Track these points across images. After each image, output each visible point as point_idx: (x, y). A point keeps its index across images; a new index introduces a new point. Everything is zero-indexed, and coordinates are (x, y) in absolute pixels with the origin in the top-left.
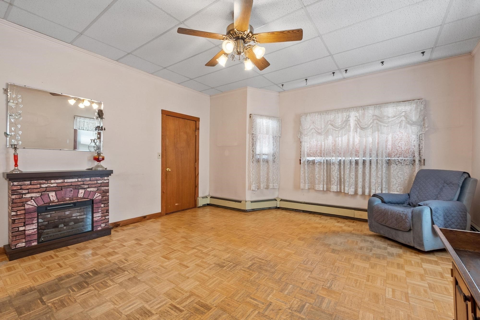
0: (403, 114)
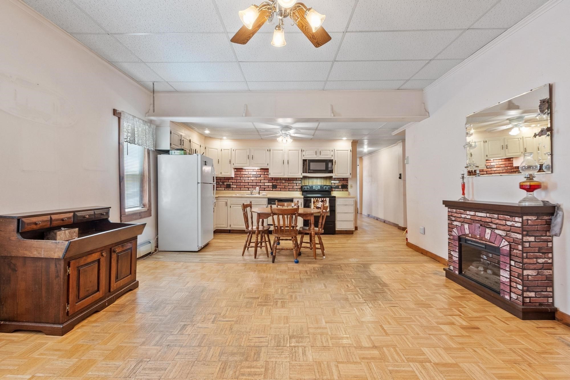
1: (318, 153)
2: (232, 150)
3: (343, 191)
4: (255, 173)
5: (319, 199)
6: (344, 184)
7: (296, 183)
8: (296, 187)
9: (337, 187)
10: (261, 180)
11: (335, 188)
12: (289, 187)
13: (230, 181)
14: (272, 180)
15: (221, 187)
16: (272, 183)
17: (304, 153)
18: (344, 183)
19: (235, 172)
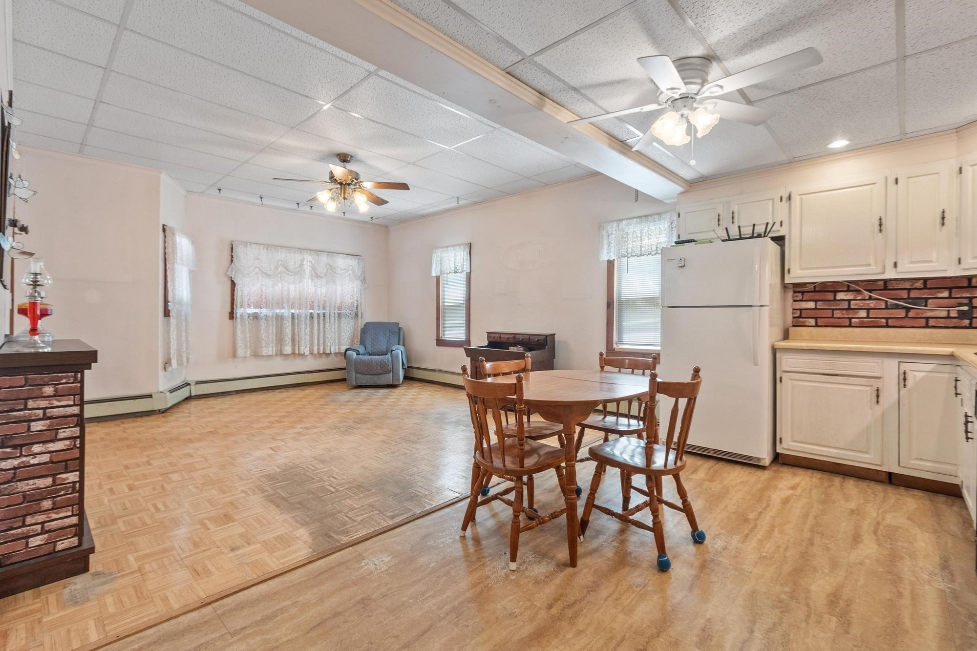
0: (351, 268)
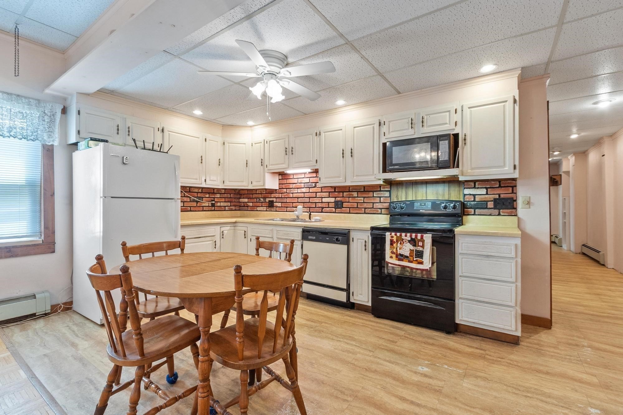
1: (418, 124)
2: (266, 142)
3: (499, 215)
4: (307, 180)
5: (403, 234)
6: (502, 196)
7: (380, 197)
8: (379, 206)
9: (482, 205)
10: (316, 193)
11: (475, 208)
12: (365, 205)
13: (273, 195)
14: (335, 192)
15: (262, 206)
16: (335, 198)
17: (384, 129)
18: (505, 193)
19: (279, 179)
